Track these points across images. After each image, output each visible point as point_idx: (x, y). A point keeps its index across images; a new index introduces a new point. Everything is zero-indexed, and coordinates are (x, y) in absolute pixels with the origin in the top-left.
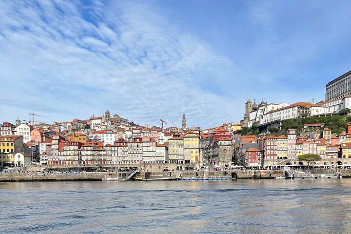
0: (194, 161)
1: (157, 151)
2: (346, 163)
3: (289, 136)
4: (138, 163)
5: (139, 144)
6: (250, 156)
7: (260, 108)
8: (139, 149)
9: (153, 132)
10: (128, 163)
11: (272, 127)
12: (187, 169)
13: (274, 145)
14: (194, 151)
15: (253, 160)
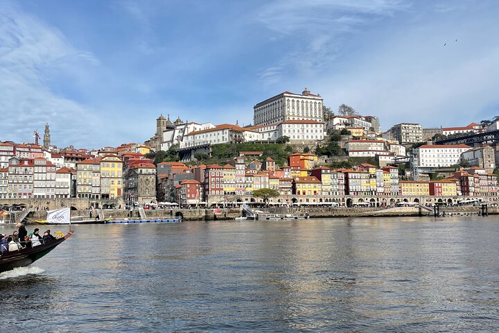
0: (116, 195)
1: (58, 180)
2: (301, 201)
3: (237, 165)
4: (25, 197)
5: (28, 168)
6: (189, 191)
7: (178, 127)
8: (28, 176)
9: (35, 150)
10: (7, 197)
11: (199, 152)
12: (106, 206)
13: (220, 177)
14: (116, 181)
15: (193, 196)
